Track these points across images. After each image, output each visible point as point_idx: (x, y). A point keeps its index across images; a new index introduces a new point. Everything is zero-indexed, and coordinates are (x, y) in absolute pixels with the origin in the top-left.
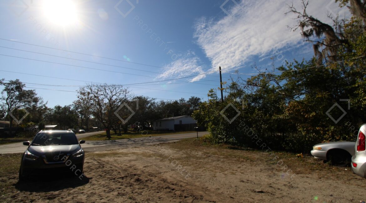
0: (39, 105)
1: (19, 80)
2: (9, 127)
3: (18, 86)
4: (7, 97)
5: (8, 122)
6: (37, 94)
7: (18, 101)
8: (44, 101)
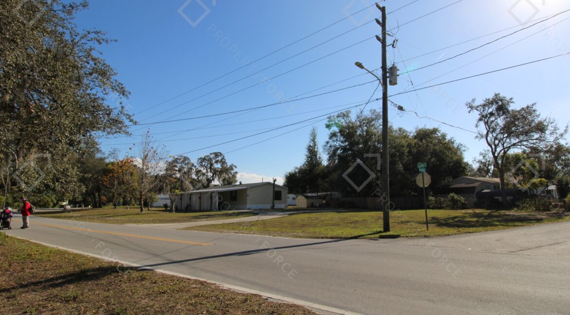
0: (550, 138)
1: (499, 94)
2: (500, 187)
3: (500, 106)
4: (485, 132)
5: (498, 180)
6: (539, 115)
7: (506, 135)
8: (559, 126)
